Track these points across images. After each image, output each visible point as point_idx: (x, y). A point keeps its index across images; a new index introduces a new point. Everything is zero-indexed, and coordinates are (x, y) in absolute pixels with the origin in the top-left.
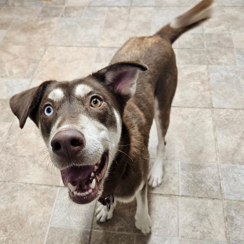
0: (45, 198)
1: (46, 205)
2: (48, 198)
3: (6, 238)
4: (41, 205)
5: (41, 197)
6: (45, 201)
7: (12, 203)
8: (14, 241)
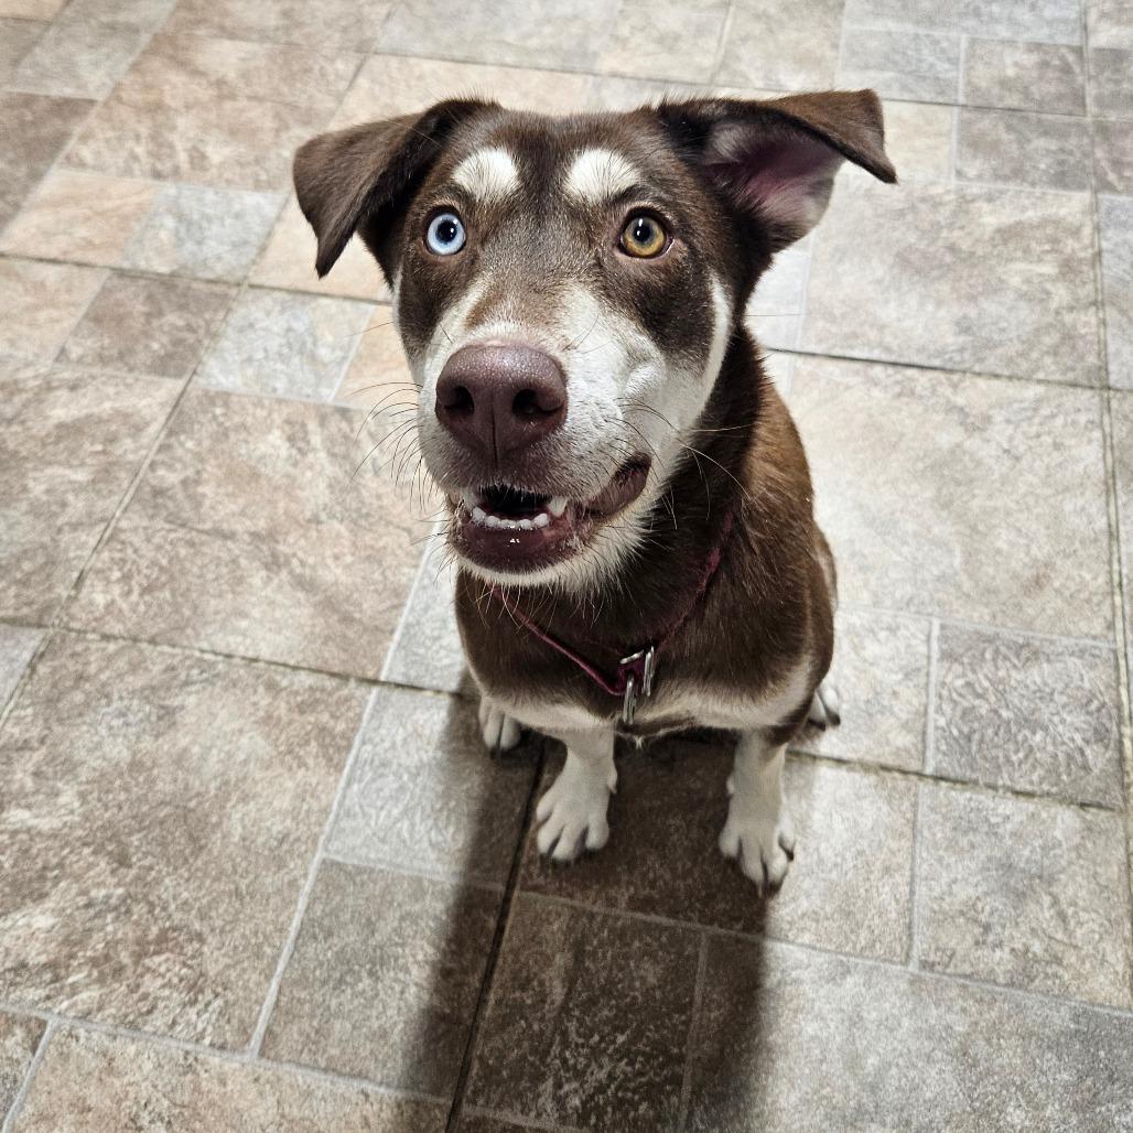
0: (309, 727)
1: (311, 762)
2: (323, 730)
3: (120, 891)
4: (288, 758)
5: (290, 723)
6: (307, 742)
7: (157, 736)
8: (157, 911)
